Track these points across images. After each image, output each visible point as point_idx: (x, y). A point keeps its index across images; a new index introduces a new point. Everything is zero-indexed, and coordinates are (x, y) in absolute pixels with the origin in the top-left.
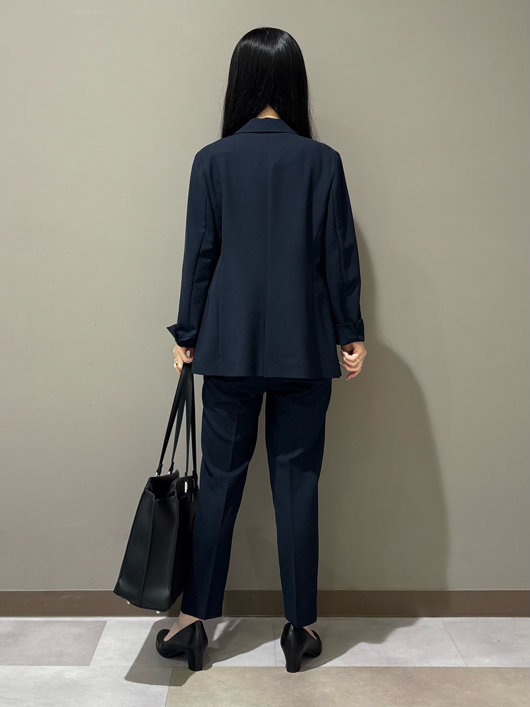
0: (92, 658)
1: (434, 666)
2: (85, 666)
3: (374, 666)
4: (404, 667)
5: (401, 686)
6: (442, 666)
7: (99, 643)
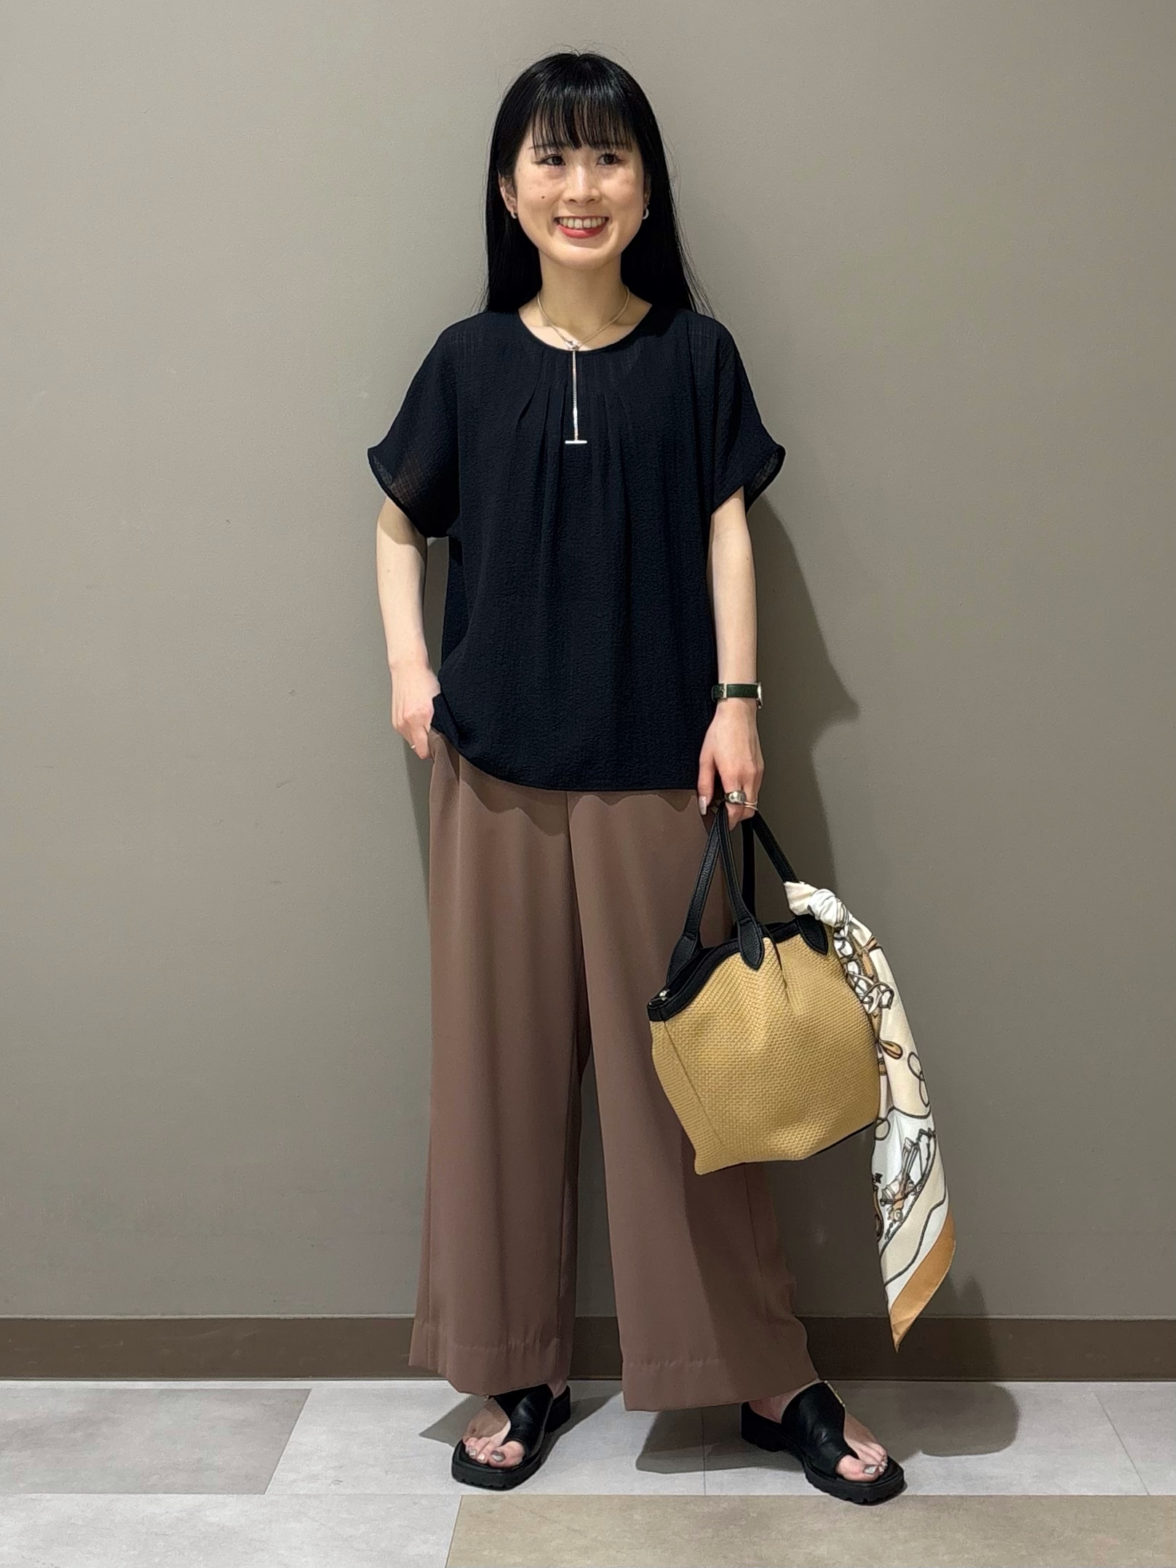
0: (272, 1475)
1: (1073, 1494)
2: (255, 1494)
3: (933, 1494)
4: (1004, 1496)
5: (992, 1541)
6: (1092, 1494)
7: (289, 1443)
